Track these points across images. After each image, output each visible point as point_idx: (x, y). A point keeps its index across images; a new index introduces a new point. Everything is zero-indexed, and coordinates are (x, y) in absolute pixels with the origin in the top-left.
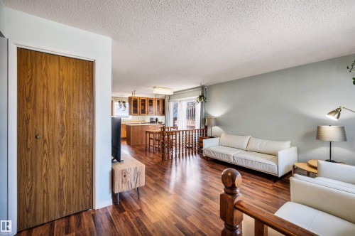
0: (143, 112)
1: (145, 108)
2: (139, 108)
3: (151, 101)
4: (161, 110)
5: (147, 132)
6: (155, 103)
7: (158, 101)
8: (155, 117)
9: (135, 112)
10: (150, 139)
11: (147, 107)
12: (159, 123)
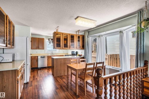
0: (66, 46)
1: (67, 43)
2: (62, 43)
3: (72, 37)
4: (81, 45)
5: (68, 67)
6: (76, 39)
7: (79, 37)
8: (75, 51)
9: (59, 45)
10: (72, 73)
11: (69, 43)
12: (80, 55)
